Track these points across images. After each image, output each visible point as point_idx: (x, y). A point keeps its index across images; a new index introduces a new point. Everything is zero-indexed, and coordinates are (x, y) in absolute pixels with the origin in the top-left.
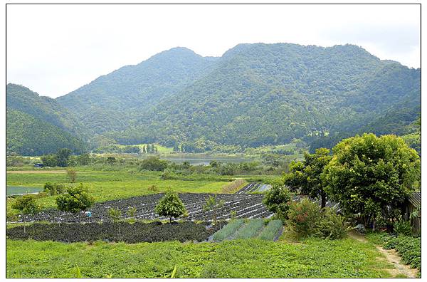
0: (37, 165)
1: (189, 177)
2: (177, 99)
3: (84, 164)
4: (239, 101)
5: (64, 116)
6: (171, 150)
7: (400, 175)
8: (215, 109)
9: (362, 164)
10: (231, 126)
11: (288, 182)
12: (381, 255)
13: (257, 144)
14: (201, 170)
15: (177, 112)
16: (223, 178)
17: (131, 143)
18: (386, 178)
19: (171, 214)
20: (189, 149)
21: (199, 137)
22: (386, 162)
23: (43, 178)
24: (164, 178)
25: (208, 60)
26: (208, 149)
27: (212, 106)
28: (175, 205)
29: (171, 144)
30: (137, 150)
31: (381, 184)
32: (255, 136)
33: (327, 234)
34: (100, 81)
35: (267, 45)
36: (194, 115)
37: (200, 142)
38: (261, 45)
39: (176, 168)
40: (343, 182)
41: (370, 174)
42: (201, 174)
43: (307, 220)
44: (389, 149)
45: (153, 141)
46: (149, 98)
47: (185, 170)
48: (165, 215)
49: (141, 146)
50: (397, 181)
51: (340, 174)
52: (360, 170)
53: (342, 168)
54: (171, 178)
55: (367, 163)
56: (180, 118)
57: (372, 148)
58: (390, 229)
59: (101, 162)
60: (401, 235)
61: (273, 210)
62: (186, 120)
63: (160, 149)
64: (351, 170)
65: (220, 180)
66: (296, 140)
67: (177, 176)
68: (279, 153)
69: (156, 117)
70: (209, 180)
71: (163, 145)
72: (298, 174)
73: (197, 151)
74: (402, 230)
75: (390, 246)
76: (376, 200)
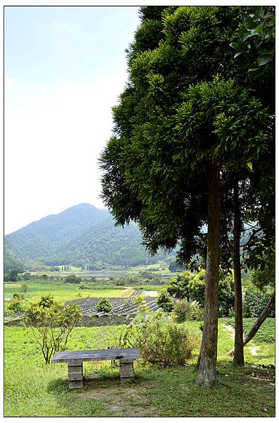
1: (97, 287)
2: (84, 236)
4: (124, 237)
5: (10, 248)
6: (80, 269)
8: (108, 242)
10: (118, 253)
11: (169, 290)
12: (224, 328)
13: (135, 265)
14: (104, 282)
15: (83, 245)
16: (118, 287)
17: (54, 265)
19: (105, 311)
20: (91, 268)
21: (98, 260)
24: (82, 288)
25: (103, 212)
26: (104, 268)
27: (106, 240)
28: (107, 306)
29: (80, 265)
30: (58, 270)
32: (134, 259)
33: (195, 319)
34: (33, 225)
36: (95, 246)
37: (99, 263)
39: (88, 281)
42: (104, 286)
45: (68, 263)
46: (65, 235)
47: (93, 283)
49: (60, 267)
53: (201, 283)
54: (86, 288)
56: (85, 248)
58: (227, 315)
59: (38, 278)
61: (162, 306)
62: (89, 249)
63: (73, 268)
65: (117, 289)
66: (159, 261)
67: (89, 287)
68: (150, 270)
69: (70, 248)
70: (110, 289)
71: (75, 266)
72: (174, 286)
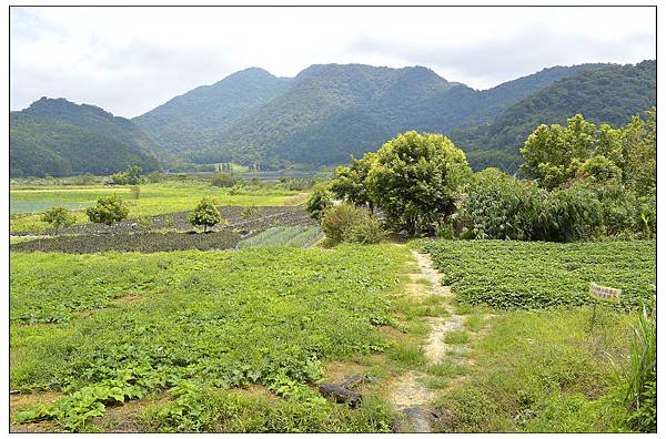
0: (107, 183)
2: (253, 119)
3: (156, 182)
4: (313, 121)
6: (246, 168)
7: (444, 175)
8: (289, 129)
9: (403, 163)
10: (304, 145)
11: (335, 189)
12: (414, 260)
15: (252, 132)
17: (206, 162)
18: (428, 178)
19: (205, 223)
20: (263, 168)
21: (273, 155)
22: (428, 161)
23: (95, 195)
24: (232, 193)
25: (283, 81)
26: (282, 168)
27: (286, 125)
28: (210, 213)
29: (246, 163)
30: (213, 170)
31: (423, 186)
33: (361, 239)
34: (175, 102)
35: (341, 66)
36: (269, 134)
37: (275, 160)
38: (333, 65)
40: (383, 183)
41: (411, 174)
43: (340, 224)
44: (432, 147)
45: (229, 160)
46: (225, 118)
48: (199, 224)
49: (217, 166)
50: (440, 181)
51: (380, 175)
52: (400, 170)
53: (382, 169)
55: (408, 162)
56: (254, 137)
57: (414, 147)
58: (431, 233)
60: (442, 239)
62: (261, 139)
63: (236, 168)
64: (391, 170)
69: (231, 137)
71: (238, 163)
72: (343, 180)
73: (271, 169)
74: (442, 235)
75: (426, 251)
76: (416, 202)
